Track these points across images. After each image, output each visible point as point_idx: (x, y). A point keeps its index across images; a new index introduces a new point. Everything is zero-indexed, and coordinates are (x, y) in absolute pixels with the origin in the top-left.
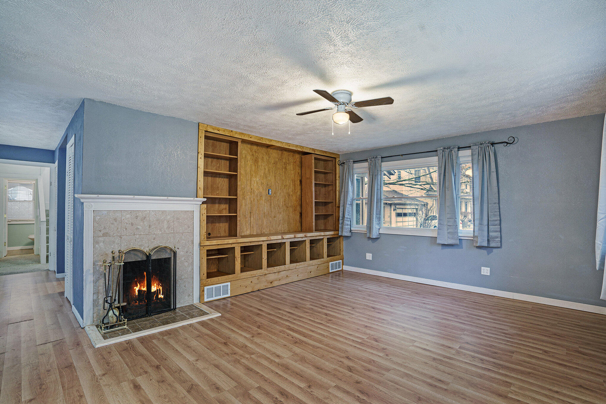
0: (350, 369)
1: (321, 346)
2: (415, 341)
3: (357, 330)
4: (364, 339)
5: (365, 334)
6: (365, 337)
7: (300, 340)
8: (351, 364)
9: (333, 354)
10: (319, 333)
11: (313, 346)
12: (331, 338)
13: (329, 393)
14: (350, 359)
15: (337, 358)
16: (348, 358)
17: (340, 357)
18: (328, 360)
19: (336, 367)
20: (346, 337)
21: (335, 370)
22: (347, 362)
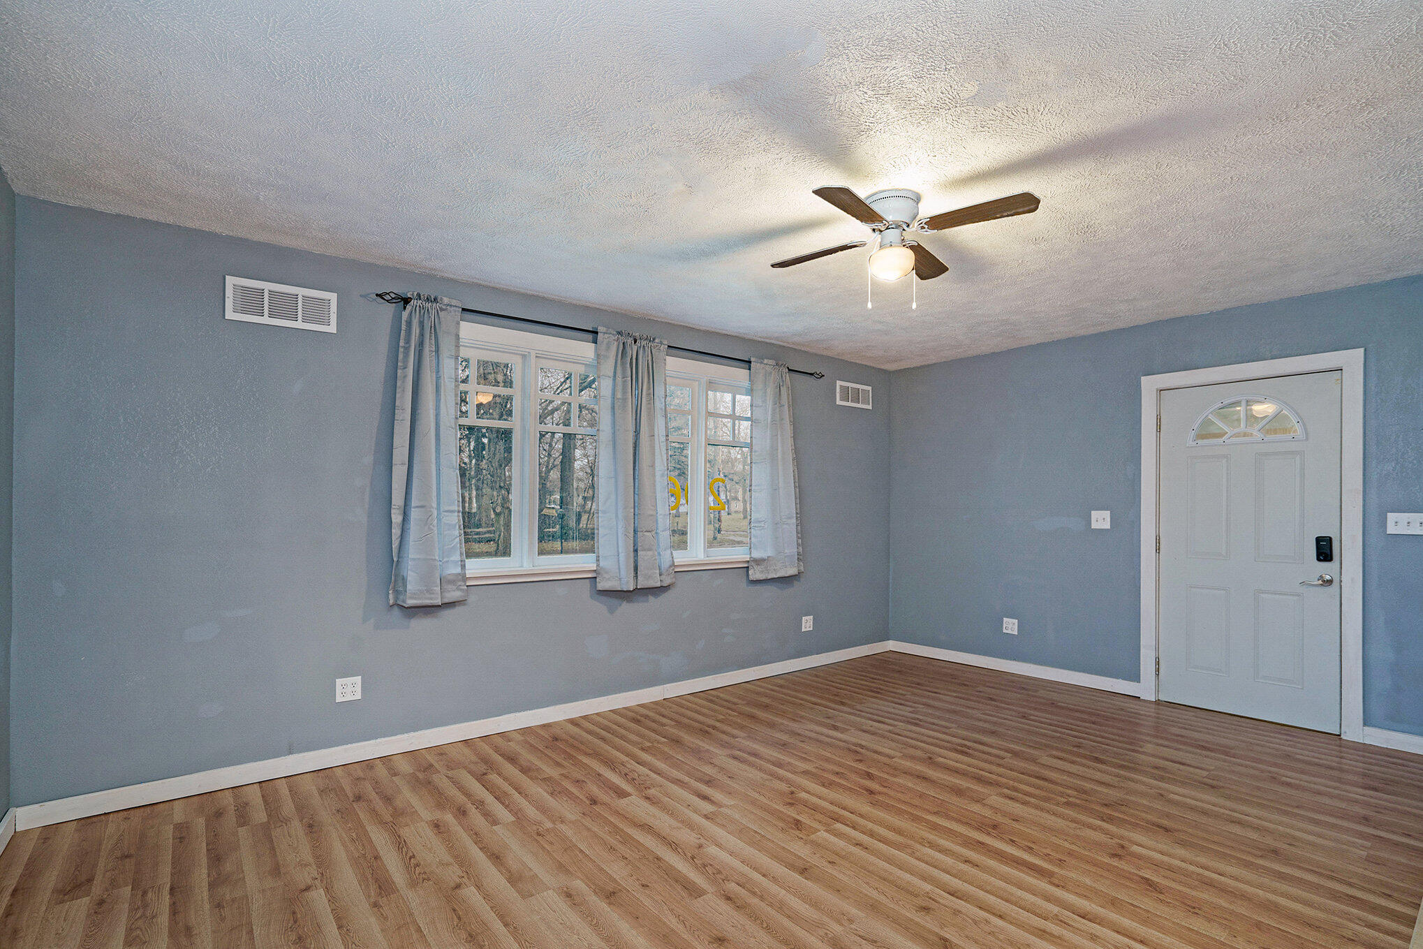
0: (869, 776)
1: (930, 817)
2: (706, 817)
3: (837, 860)
4: (826, 831)
5: (816, 845)
6: (823, 834)
7: (989, 834)
8: (868, 783)
9: (899, 800)
10: (946, 855)
11: (948, 817)
12: (912, 838)
13: (901, 752)
14: (867, 790)
15: (892, 793)
16: (871, 792)
17: (886, 794)
18: (910, 789)
19: (895, 779)
20: (870, 839)
21: (895, 776)
22: (874, 786)
